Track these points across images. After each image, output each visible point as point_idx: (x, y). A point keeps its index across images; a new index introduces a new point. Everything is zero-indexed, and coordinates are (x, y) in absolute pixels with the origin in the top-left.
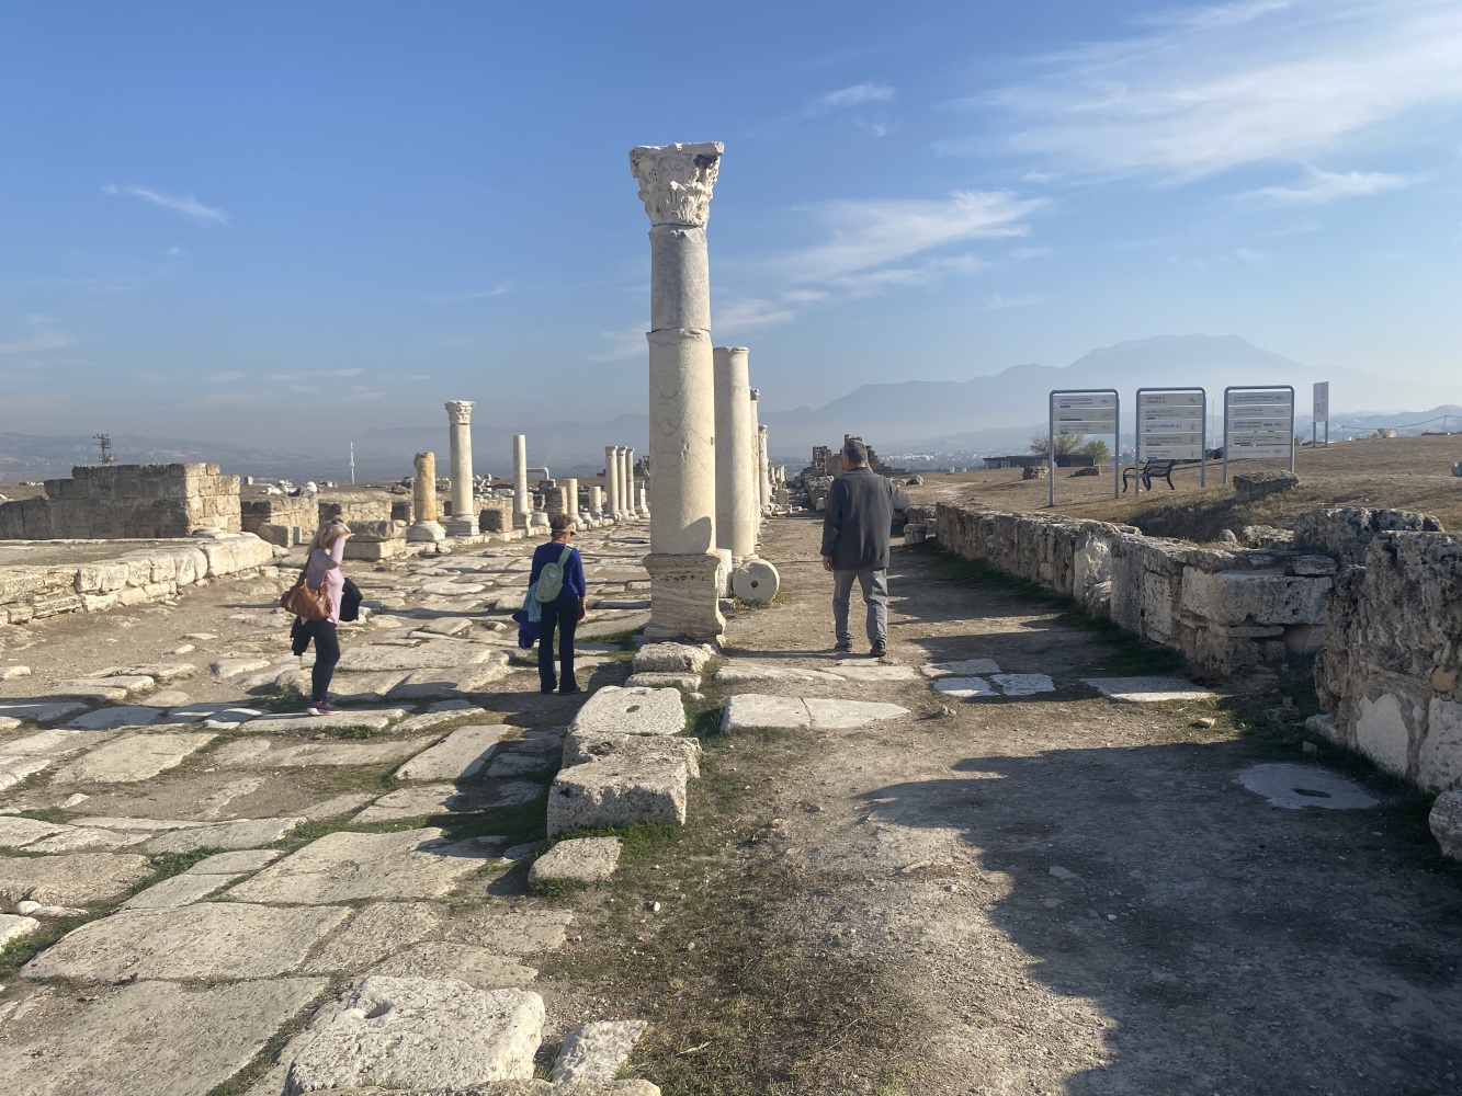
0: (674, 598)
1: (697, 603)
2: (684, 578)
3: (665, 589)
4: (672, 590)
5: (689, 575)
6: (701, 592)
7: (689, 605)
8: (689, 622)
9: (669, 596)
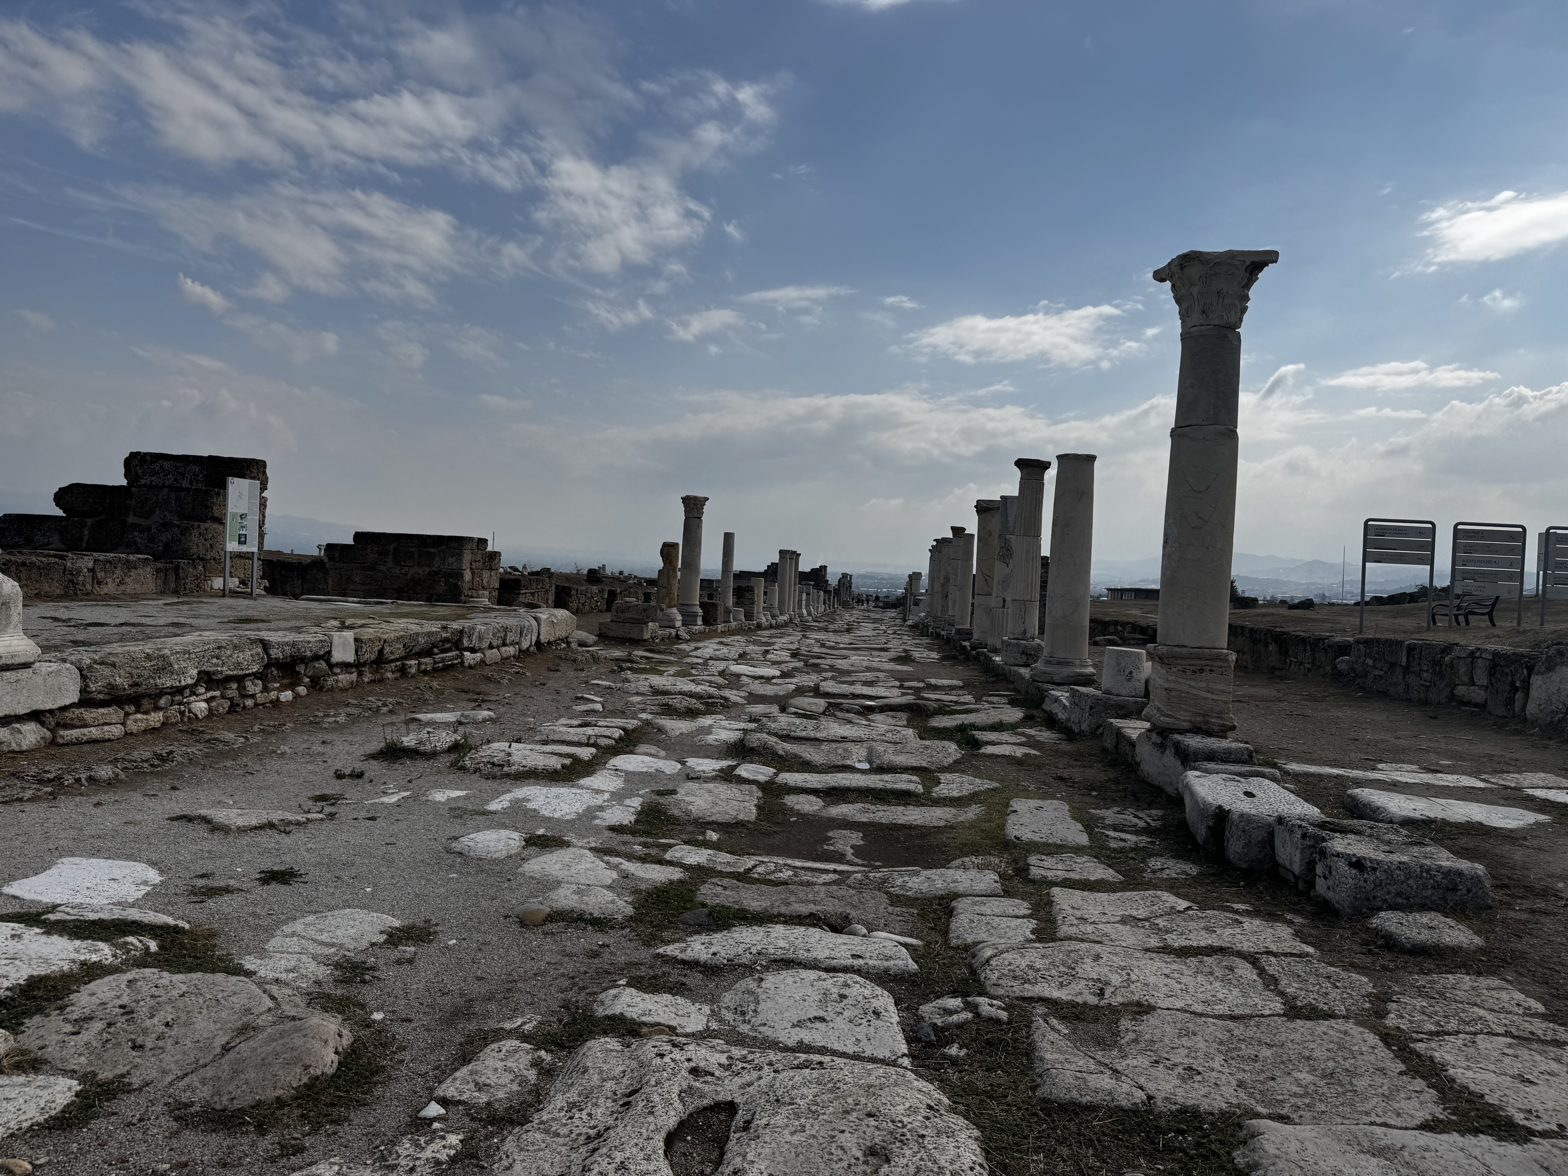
0: (1190, 690)
1: (1214, 697)
2: (1202, 671)
3: (1181, 680)
4: (1188, 682)
5: (1209, 668)
6: (1219, 687)
7: (1206, 699)
8: (1204, 715)
9: (1184, 688)
